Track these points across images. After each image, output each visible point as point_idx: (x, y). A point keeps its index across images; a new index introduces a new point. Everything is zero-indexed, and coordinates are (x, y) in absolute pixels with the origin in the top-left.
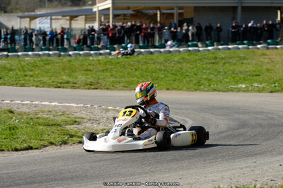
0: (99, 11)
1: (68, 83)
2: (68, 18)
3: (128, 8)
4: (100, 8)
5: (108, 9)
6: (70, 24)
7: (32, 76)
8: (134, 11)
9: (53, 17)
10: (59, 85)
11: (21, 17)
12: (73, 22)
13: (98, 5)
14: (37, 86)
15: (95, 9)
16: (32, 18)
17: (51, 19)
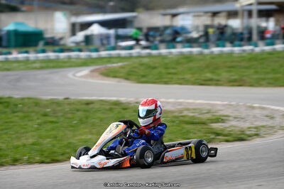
0: (242, 7)
1: (211, 80)
2: (210, 14)
5: (251, 4)
7: (175, 74)
10: (203, 82)
12: (215, 18)
14: (181, 84)
15: (237, 5)
16: (174, 15)
17: (195, 16)
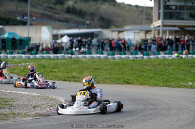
0: (154, 27)
2: (144, 32)
3: (175, 26)
4: (156, 26)
5: (159, 26)
6: (146, 36)
8: (180, 28)
9: (136, 31)
11: (113, 31)
12: (147, 35)
13: (154, 23)
15: (152, 26)
16: (119, 32)
17: (135, 33)
